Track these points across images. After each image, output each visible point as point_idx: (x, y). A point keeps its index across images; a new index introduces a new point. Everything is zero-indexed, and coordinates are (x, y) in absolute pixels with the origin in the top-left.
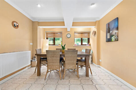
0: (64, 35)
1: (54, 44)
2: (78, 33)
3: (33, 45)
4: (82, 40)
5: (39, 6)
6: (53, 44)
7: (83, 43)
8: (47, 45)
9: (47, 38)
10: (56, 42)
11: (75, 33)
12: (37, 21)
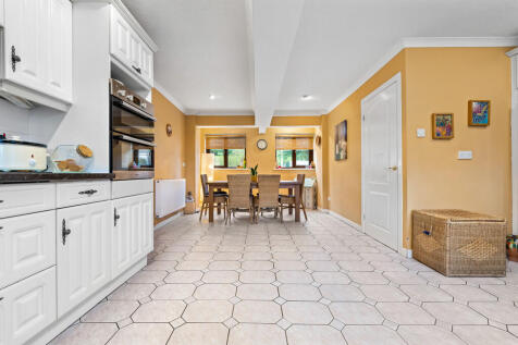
0: (251, 144)
1: (226, 166)
2: (285, 138)
3: (186, 167)
4: (294, 154)
5: (212, 97)
6: (223, 164)
7: (298, 163)
8: (211, 167)
9: (208, 151)
10: (230, 157)
11: (278, 138)
12: (194, 114)
